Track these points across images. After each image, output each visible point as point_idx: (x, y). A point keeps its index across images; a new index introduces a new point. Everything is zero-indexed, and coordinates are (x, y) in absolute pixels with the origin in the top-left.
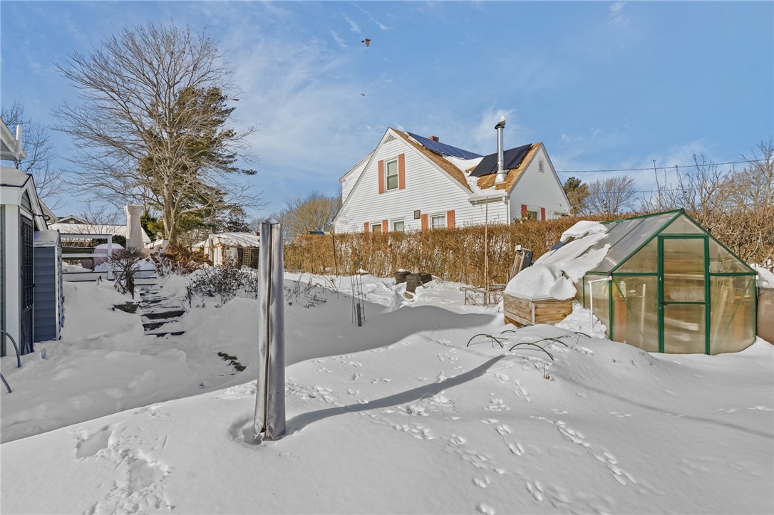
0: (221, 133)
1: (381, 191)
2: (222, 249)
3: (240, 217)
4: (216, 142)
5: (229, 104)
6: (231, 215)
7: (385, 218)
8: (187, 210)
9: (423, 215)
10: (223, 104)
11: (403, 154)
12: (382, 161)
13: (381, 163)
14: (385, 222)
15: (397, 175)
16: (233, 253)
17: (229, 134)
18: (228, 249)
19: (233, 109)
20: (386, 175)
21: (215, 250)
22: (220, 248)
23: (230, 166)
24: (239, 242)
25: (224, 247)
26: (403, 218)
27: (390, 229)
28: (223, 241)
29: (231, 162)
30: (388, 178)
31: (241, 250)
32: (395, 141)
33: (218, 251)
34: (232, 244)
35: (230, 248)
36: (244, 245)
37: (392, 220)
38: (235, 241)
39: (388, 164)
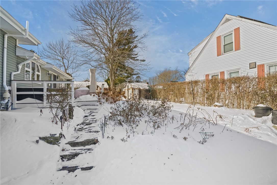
0: (133, 47)
1: (219, 54)
2: (132, 90)
3: (139, 79)
4: (131, 50)
5: (136, 34)
6: (136, 78)
7: (222, 71)
8: (121, 76)
9: (258, 66)
10: (134, 35)
11: (239, 27)
12: (220, 36)
13: (219, 38)
14: (222, 73)
15: (232, 42)
16: (137, 92)
17: (135, 47)
18: (135, 90)
19: (137, 36)
20: (223, 44)
21: (130, 90)
22: (131, 90)
23: (136, 59)
24: (139, 87)
25: (133, 89)
26: (239, 69)
27: (226, 77)
28: (132, 86)
29: (136, 57)
30: (224, 46)
31: (140, 91)
32: (230, 21)
33: (130, 91)
34: (136, 88)
35: (136, 90)
36: (142, 88)
37: (228, 71)
38: (137, 86)
39: (224, 37)
